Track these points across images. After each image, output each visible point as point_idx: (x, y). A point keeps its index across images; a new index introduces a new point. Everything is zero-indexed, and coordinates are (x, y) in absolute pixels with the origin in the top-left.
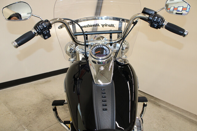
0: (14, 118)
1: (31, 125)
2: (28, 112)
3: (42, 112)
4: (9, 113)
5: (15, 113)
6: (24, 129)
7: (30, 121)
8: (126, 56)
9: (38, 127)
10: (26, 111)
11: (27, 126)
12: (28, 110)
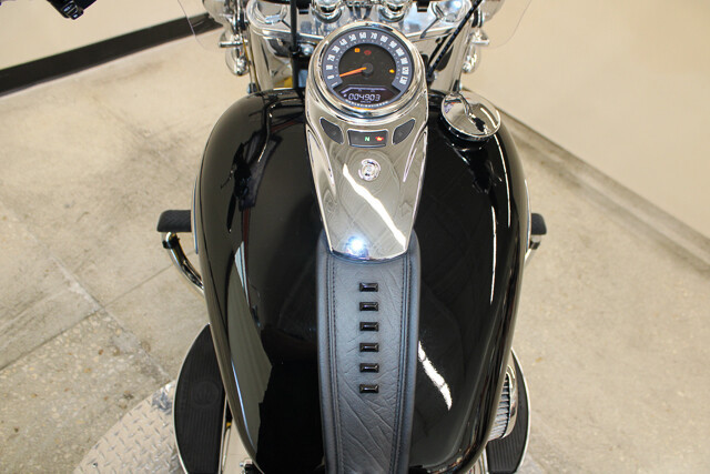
0: (26, 238)
1: (93, 267)
2: (78, 210)
3: (129, 209)
4: (5, 218)
5: (26, 216)
6: (68, 283)
7: (86, 251)
8: (484, 38)
9: (119, 274)
10: (67, 206)
11: (76, 272)
12: (74, 203)
